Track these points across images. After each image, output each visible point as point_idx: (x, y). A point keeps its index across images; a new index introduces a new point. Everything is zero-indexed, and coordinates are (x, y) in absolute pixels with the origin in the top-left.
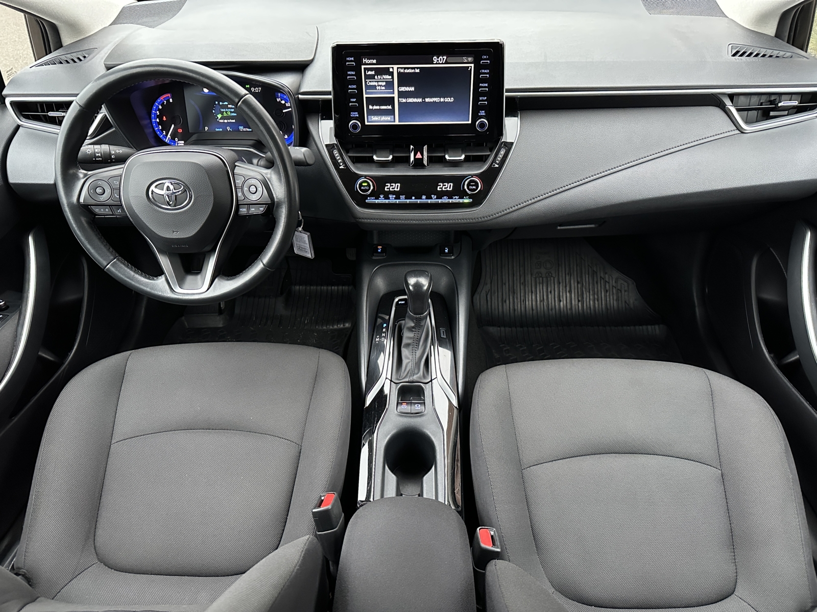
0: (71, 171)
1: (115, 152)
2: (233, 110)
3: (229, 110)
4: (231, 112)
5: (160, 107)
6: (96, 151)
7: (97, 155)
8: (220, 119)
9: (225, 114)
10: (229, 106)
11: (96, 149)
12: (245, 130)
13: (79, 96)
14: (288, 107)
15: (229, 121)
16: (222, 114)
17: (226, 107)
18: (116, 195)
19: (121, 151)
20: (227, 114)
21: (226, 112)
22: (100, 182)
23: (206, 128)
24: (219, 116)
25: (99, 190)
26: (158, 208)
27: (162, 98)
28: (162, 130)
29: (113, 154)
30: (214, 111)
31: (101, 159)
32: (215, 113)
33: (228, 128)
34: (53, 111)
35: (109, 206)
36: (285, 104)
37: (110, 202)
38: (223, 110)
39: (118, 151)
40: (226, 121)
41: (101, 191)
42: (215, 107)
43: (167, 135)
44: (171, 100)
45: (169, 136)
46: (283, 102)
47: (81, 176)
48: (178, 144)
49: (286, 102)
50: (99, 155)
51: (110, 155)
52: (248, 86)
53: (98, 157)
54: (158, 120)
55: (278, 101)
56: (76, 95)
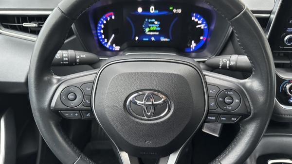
0: (46, 78)
1: (80, 57)
2: (158, 26)
3: (155, 25)
4: (156, 27)
5: (105, 22)
6: (64, 55)
7: (65, 59)
8: (148, 32)
9: (152, 29)
11: (64, 54)
13: (54, 11)
14: (200, 24)
15: (154, 33)
16: (150, 27)
17: (153, 23)
18: (87, 101)
19: (84, 56)
21: (153, 27)
22: (72, 89)
23: (137, 38)
24: (147, 30)
25: (71, 96)
26: (134, 118)
27: (106, 15)
28: (105, 39)
29: (78, 59)
30: (143, 26)
31: (67, 63)
33: (153, 39)
34: (27, 22)
35: (79, 110)
37: (81, 107)
38: (150, 25)
39: (82, 56)
40: (151, 33)
41: (73, 97)
42: (144, 23)
44: (113, 17)
45: (109, 43)
46: (196, 20)
47: (55, 81)
48: (115, 49)
50: (67, 59)
51: (76, 59)
52: (171, 8)
53: (66, 61)
54: (102, 31)
55: (193, 19)
56: (52, 10)
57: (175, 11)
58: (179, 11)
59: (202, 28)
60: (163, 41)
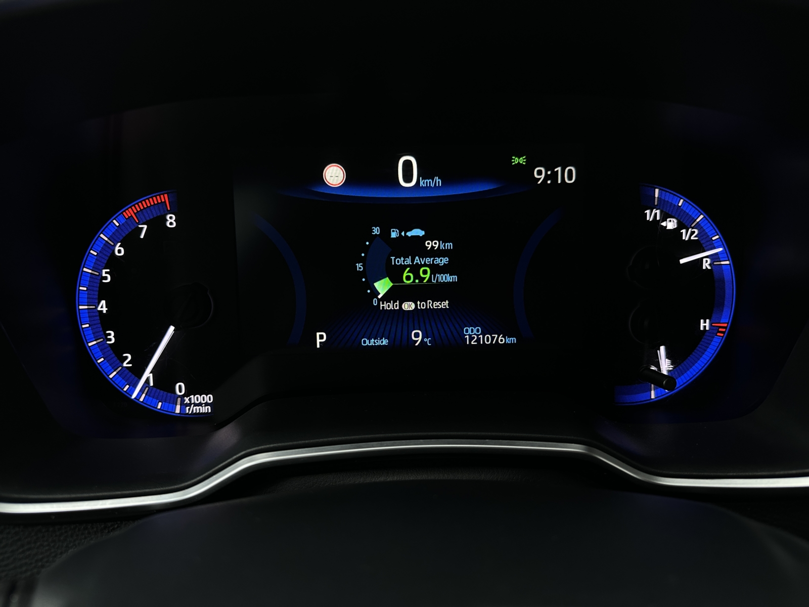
2: (443, 261)
3: (429, 260)
5: (119, 250)
8: (388, 297)
9: (408, 278)
10: (429, 244)
12: (487, 340)
14: (692, 246)
15: (422, 305)
16: (395, 274)
17: (415, 247)
20: (417, 276)
21: (415, 269)
23: (321, 338)
27: (130, 211)
28: (117, 351)
30: (359, 266)
32: (363, 274)
33: (418, 337)
36: (676, 232)
38: (401, 261)
40: (408, 306)
42: (366, 249)
43: (138, 370)
44: (171, 221)
45: (148, 374)
46: (671, 224)
48: (183, 405)
49: (681, 225)
52: (522, 160)
54: (103, 307)
55: (650, 218)
57: (540, 174)
58: (568, 175)
59: (706, 265)
60: (480, 347)
